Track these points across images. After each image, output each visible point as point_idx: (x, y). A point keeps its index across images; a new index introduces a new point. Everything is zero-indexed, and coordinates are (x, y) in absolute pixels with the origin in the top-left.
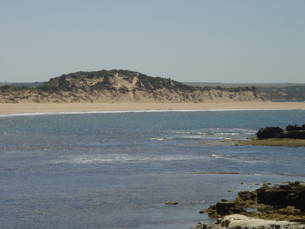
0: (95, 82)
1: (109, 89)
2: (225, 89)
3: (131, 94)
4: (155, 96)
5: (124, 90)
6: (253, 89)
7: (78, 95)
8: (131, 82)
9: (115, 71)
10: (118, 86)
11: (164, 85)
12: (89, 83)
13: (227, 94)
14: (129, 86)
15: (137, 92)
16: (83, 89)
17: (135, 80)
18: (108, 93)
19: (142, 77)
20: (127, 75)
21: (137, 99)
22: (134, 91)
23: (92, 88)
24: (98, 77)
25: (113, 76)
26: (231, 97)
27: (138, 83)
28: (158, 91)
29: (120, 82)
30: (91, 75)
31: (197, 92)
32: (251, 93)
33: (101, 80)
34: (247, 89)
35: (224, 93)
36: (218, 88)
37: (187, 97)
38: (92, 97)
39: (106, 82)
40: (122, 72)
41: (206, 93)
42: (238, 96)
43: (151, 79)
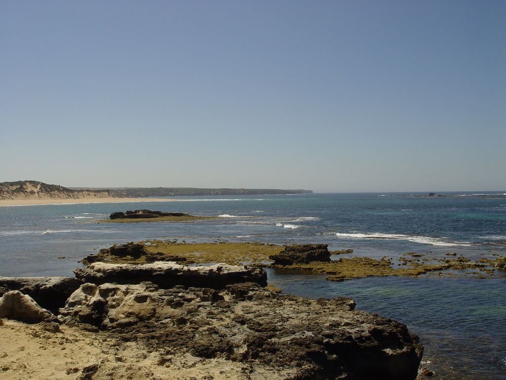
0: (14, 188)
1: (23, 192)
2: (91, 191)
3: (36, 194)
4: (51, 196)
5: (32, 193)
6: (108, 191)
7: (4, 196)
8: (36, 188)
9: (27, 181)
10: (29, 190)
11: (56, 189)
12: (11, 189)
13: (93, 194)
14: (35, 190)
15: (40, 193)
16: (8, 192)
17: (39, 186)
18: (23, 195)
19: (43, 185)
20: (35, 184)
21: (40, 197)
22: (38, 193)
23: (13, 192)
24: (16, 185)
25: (25, 184)
26: (95, 195)
27: (41, 188)
28: (53, 192)
29: (30, 188)
30: (12, 184)
31: (76, 193)
32: (106, 193)
33: (18, 186)
34: (104, 191)
35: (91, 193)
36: (88, 191)
37: (70, 196)
38: (13, 197)
39: (21, 187)
40: (30, 182)
41: (81, 194)
42: (99, 195)
43: (49, 186)
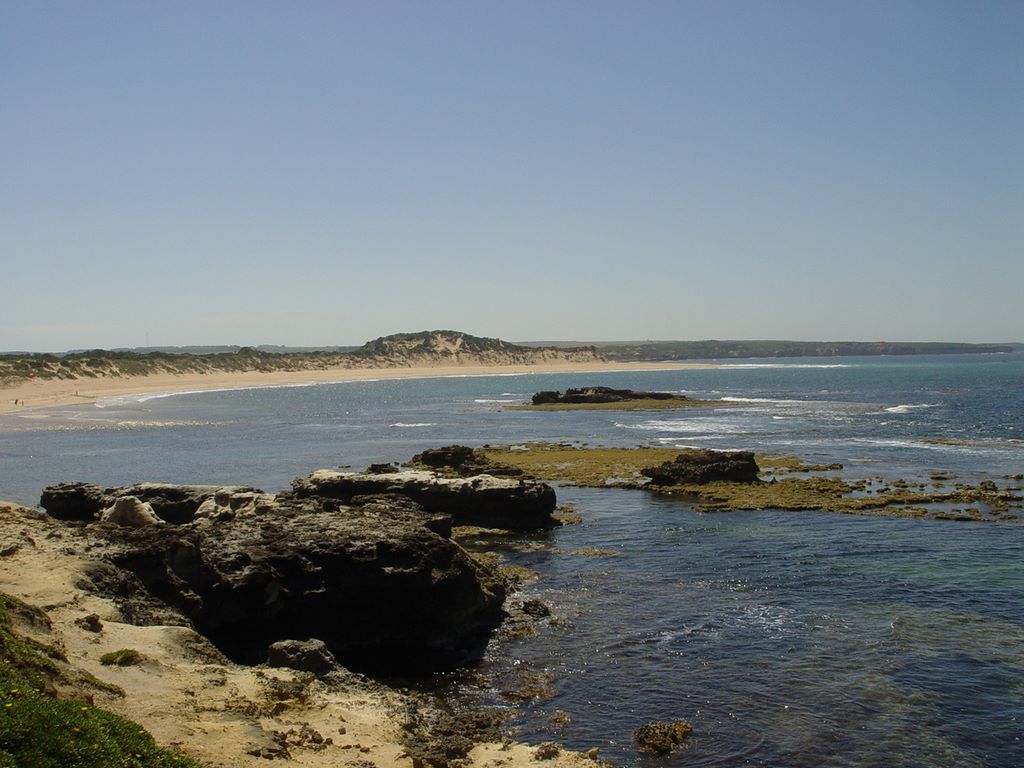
0: (414, 344)
1: (429, 352)
2: (560, 350)
3: (454, 357)
4: (481, 359)
5: (446, 353)
6: (593, 349)
7: (394, 360)
8: (454, 344)
9: (438, 332)
10: (440, 349)
11: (492, 346)
12: (408, 346)
13: (563, 354)
14: (453, 349)
15: (461, 354)
16: (401, 352)
17: (459, 341)
18: (428, 357)
19: (467, 339)
20: (451, 336)
21: (460, 362)
22: (457, 354)
23: (410, 352)
24: (418, 339)
25: (434, 338)
26: (567, 357)
27: (462, 345)
28: (485, 353)
29: (442, 344)
30: (410, 337)
31: (530, 353)
32: (590, 354)
33: (422, 342)
34: (585, 349)
35: (560, 354)
36: (553, 348)
37: (518, 360)
38: (410, 362)
39: (427, 344)
40: (444, 333)
41: (540, 354)
42: (575, 356)
43: (478, 340)
